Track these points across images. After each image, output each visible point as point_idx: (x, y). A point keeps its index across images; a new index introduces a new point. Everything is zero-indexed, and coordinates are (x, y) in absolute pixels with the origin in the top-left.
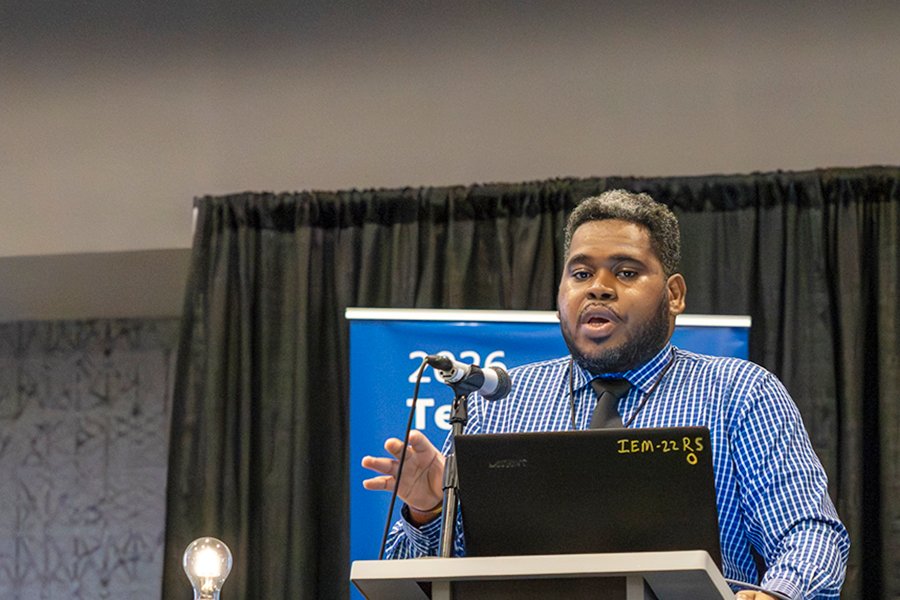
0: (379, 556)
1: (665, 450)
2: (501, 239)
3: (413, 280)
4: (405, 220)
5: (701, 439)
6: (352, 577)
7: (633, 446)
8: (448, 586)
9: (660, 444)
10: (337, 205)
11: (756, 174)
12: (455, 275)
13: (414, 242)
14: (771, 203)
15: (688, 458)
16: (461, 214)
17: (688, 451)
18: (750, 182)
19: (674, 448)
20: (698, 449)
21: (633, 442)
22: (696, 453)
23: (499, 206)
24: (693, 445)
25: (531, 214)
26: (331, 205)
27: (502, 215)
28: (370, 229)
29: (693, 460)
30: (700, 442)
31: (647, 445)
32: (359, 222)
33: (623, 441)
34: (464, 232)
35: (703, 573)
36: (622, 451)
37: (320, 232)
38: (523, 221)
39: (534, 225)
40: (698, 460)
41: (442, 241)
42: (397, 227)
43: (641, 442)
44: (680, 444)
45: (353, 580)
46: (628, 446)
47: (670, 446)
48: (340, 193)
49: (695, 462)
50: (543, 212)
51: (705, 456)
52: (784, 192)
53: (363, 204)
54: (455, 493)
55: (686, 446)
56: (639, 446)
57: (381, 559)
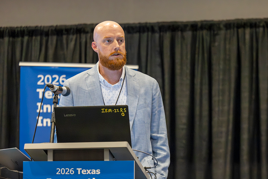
0: (32, 142)
1: (115, 112)
2: (64, 41)
3: (38, 53)
4: (36, 35)
5: (126, 109)
6: (25, 148)
7: (106, 111)
8: (52, 151)
9: (114, 110)
10: (16, 31)
11: (139, 23)
12: (51, 52)
13: (39, 42)
14: (144, 32)
15: (122, 114)
16: (53, 34)
17: (122, 112)
18: (138, 25)
19: (118, 111)
20: (125, 112)
21: (106, 109)
22: (124, 113)
23: (64, 32)
24: (123, 110)
25: (73, 34)
26: (15, 31)
27: (65, 34)
28: (26, 38)
29: (123, 115)
30: (125, 109)
31: (110, 110)
32: (23, 36)
33: (103, 109)
34: (53, 39)
35: (126, 148)
36: (103, 112)
37: (11, 39)
38: (71, 36)
39: (74, 37)
40: (125, 115)
41: (47, 42)
42: (34, 38)
43: (108, 109)
44: (119, 110)
45: (25, 149)
46: (104, 110)
47: (117, 111)
48: (17, 27)
49: (124, 115)
50: (77, 33)
51: (127, 114)
52: (148, 29)
53: (24, 31)
54: (54, 124)
55: (121, 111)
56: (108, 111)
57: (33, 143)
